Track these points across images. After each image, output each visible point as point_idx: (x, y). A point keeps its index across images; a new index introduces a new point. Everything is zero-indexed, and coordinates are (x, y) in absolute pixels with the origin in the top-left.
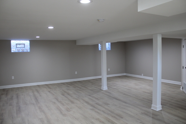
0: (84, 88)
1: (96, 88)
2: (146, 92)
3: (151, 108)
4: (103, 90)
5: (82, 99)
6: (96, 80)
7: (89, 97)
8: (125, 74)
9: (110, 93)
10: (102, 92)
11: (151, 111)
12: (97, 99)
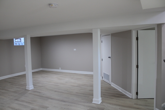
0: (3, 91)
1: (19, 88)
2: (74, 86)
3: (93, 102)
4: (30, 90)
5: (9, 107)
6: (13, 79)
7: (17, 102)
8: (41, 69)
9: (40, 93)
10: (29, 92)
11: (94, 105)
12: (29, 102)
